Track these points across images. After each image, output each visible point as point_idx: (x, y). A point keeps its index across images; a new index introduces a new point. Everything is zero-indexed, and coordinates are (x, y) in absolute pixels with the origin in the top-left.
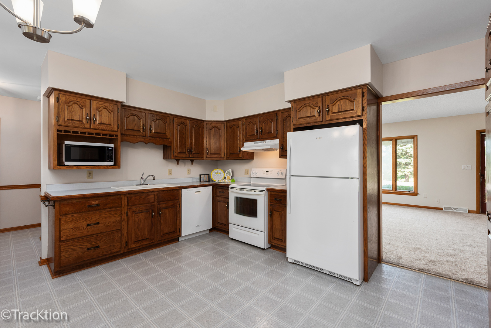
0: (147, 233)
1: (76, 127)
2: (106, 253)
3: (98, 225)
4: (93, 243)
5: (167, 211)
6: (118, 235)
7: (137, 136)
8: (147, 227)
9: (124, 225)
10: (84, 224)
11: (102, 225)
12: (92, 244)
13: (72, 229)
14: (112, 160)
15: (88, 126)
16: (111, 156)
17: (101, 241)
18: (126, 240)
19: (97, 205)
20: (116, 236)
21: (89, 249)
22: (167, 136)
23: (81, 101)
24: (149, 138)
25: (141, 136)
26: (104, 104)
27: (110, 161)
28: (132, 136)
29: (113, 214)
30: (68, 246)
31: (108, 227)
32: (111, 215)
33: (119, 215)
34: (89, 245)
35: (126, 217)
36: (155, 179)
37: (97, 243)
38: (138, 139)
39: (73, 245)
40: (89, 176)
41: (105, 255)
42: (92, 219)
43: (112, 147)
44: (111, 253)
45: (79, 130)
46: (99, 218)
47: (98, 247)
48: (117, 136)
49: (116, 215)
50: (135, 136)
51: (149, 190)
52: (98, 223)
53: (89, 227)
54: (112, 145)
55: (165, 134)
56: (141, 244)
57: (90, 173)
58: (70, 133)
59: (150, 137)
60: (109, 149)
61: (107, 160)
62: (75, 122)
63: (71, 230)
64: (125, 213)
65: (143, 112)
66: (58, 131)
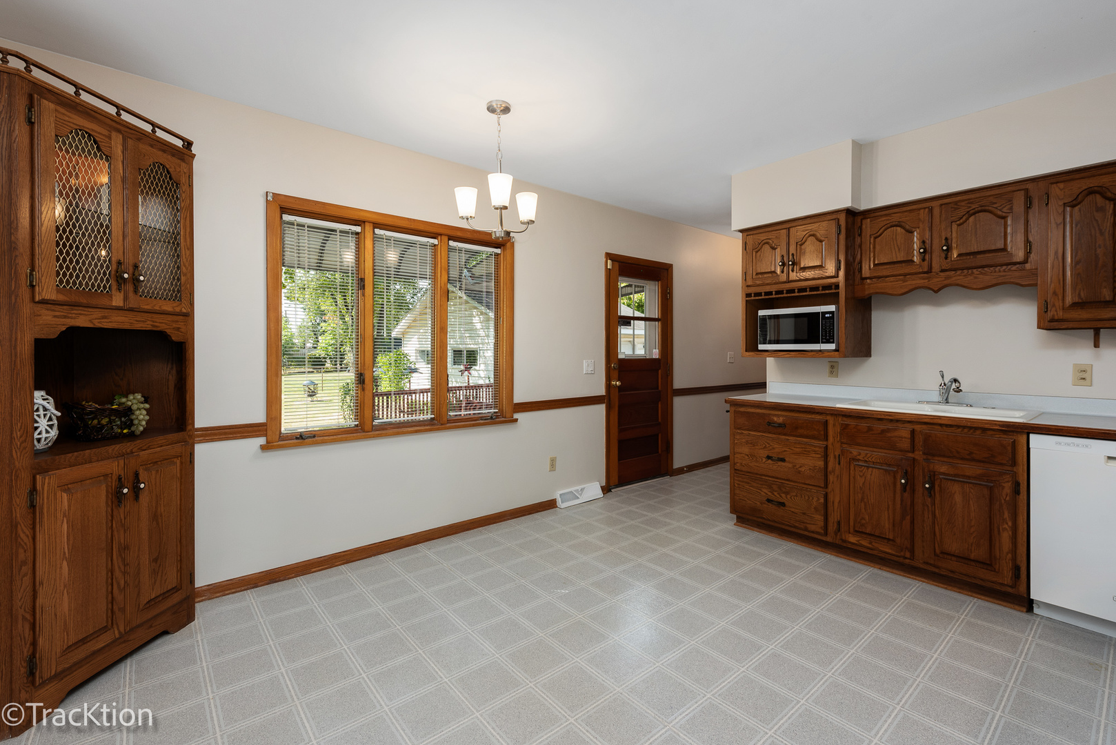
0: (887, 525)
1: (768, 284)
2: (797, 525)
3: (783, 464)
4: (775, 493)
5: (956, 488)
6: (819, 499)
7: (905, 275)
8: (888, 510)
9: (833, 483)
10: (764, 453)
11: (790, 465)
12: (773, 494)
13: (748, 455)
14: (832, 340)
15: (783, 278)
16: (830, 331)
17: (788, 496)
18: (839, 516)
19: (781, 426)
20: (815, 499)
21: (769, 501)
22: (1011, 255)
23: (774, 237)
24: (942, 274)
25: (916, 274)
26: (810, 228)
27: (828, 342)
28: (892, 279)
29: (809, 452)
30: (743, 482)
31: (799, 473)
32: (805, 451)
33: (820, 456)
34: (769, 494)
35: (837, 465)
36: (961, 390)
37: (781, 496)
38: (908, 283)
39: (748, 483)
40: (831, 373)
41: (795, 527)
42: (774, 448)
43: (832, 313)
44: (806, 529)
45: (774, 288)
46: (785, 451)
47: (783, 504)
48: (837, 286)
49: (814, 455)
50: (902, 277)
51: (890, 416)
52: (783, 460)
53: (770, 461)
54: (832, 308)
55: (1004, 249)
56: (870, 543)
57: (832, 367)
58: (761, 296)
59: (943, 271)
60: (826, 316)
61: (822, 339)
62: (765, 276)
63: (747, 457)
64: (835, 457)
65: (919, 209)
66: (748, 295)
